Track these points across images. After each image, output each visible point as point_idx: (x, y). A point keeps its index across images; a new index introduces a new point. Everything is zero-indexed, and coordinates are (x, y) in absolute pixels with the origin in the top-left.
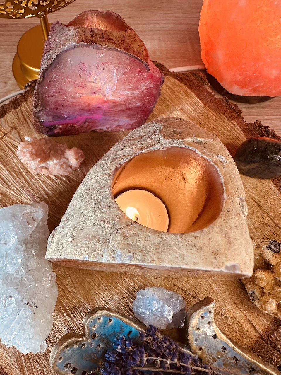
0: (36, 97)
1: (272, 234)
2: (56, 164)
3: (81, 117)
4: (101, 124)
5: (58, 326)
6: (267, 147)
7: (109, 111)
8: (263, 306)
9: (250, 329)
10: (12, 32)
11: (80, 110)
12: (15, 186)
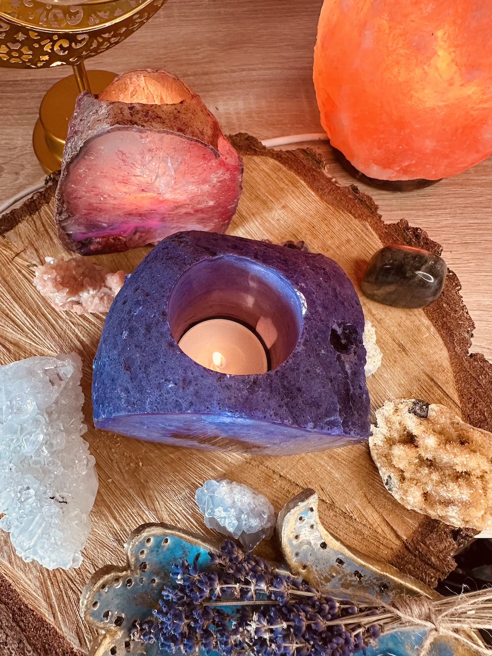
0: (60, 199)
1: (424, 392)
2: (93, 297)
3: (127, 226)
4: (159, 234)
5: (100, 536)
6: (404, 259)
7: (169, 214)
8: (404, 497)
9: (388, 535)
10: (25, 93)
11: (125, 215)
12: (33, 332)
